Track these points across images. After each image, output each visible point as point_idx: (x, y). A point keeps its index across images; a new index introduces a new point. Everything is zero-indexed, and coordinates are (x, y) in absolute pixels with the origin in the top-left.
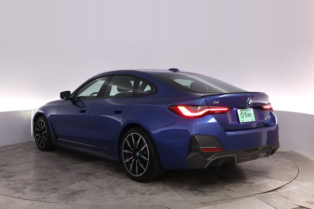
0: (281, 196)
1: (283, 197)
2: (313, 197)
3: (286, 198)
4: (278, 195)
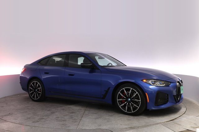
2: (195, 124)
3: (179, 125)
4: (175, 123)
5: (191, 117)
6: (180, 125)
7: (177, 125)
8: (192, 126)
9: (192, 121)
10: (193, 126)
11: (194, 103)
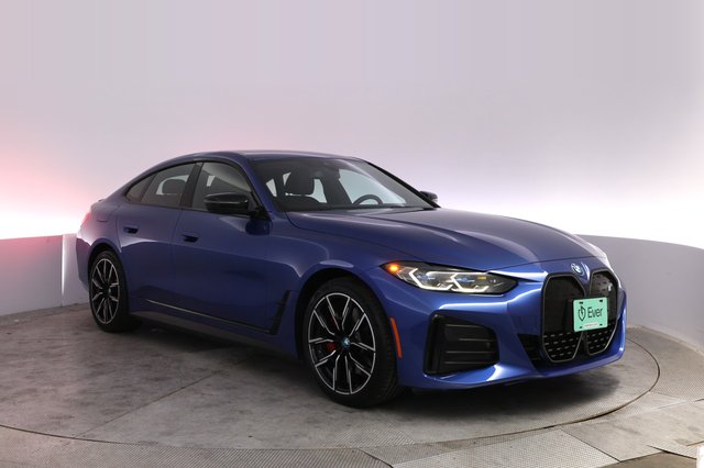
0: (621, 428)
1: (625, 430)
2: (692, 429)
3: (631, 431)
4: (614, 427)
5: (676, 402)
6: (636, 433)
7: (621, 432)
8: (682, 437)
9: (680, 418)
10: (684, 437)
11: (689, 350)
